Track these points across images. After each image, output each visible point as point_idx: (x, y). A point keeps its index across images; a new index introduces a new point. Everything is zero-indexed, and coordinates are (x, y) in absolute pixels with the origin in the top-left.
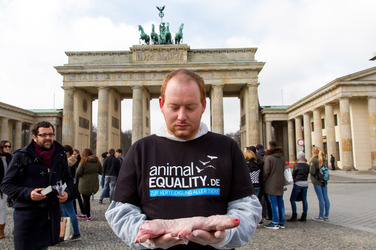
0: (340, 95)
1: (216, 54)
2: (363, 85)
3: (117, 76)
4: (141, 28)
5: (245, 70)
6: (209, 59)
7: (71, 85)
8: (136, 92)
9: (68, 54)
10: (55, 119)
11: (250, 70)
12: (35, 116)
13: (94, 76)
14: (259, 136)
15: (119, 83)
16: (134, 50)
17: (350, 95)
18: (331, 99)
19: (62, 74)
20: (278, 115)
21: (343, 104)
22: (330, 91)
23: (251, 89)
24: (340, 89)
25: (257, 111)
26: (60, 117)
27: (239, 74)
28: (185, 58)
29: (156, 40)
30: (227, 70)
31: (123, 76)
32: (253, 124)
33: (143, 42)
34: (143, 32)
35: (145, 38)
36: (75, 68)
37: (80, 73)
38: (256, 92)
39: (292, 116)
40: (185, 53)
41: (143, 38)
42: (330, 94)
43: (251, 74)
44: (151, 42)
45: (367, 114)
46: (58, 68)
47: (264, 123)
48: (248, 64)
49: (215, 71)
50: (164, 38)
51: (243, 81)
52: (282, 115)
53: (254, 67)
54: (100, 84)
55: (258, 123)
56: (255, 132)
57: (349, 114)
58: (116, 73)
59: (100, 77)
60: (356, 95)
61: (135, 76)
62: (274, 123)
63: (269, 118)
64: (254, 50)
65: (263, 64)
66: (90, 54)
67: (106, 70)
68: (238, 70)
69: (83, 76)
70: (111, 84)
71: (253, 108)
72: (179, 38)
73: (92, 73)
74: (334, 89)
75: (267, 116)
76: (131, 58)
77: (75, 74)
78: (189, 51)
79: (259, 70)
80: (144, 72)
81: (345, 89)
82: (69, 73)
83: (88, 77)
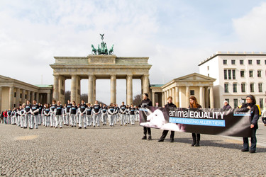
0: (176, 85)
4: (92, 46)
5: (143, 69)
7: (58, 74)
8: (90, 77)
9: (55, 58)
10: (49, 90)
11: (145, 68)
12: (40, 89)
13: (69, 70)
15: (82, 73)
16: (89, 57)
17: (179, 85)
18: (174, 87)
19: (53, 68)
20: (158, 90)
21: (177, 89)
23: (145, 77)
24: (176, 83)
26: (52, 89)
27: (140, 70)
28: (114, 61)
30: (134, 68)
31: (84, 70)
33: (93, 53)
34: (93, 48)
35: (95, 51)
36: (60, 65)
37: (62, 68)
38: (148, 78)
39: (163, 90)
40: (115, 59)
41: (93, 51)
42: (173, 84)
43: (145, 70)
44: (97, 53)
46: (51, 65)
47: (151, 93)
48: (143, 65)
49: (129, 68)
51: (142, 74)
52: (160, 90)
53: (147, 67)
54: (72, 74)
58: (80, 68)
59: (72, 70)
60: (181, 85)
61: (90, 70)
62: (156, 93)
63: (154, 91)
64: (147, 58)
65: (151, 66)
66: (66, 58)
67: (75, 67)
68: (139, 68)
69: (64, 70)
70: (78, 74)
71: (146, 86)
72: (111, 51)
73: (68, 68)
76: (87, 61)
77: (59, 68)
79: (149, 69)
80: (94, 68)
82: (57, 68)
83: (66, 70)
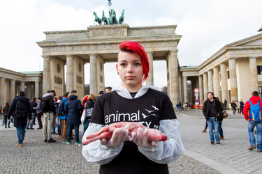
0: (229, 57)
1: (147, 30)
2: (246, 49)
3: (79, 47)
4: (95, 14)
5: (168, 41)
6: (142, 34)
7: (48, 54)
8: (92, 58)
9: (46, 33)
10: (38, 78)
11: (172, 41)
12: (24, 76)
13: (63, 48)
14: (178, 87)
15: (80, 52)
16: (91, 29)
17: (236, 56)
18: (224, 60)
19: (42, 47)
20: (191, 72)
21: (231, 63)
22: (223, 54)
23: (172, 54)
24: (229, 52)
25: (177, 70)
26: (41, 76)
27: (163, 44)
28: (126, 33)
29: (106, 21)
30: (155, 41)
31: (83, 47)
32: (174, 79)
33: (97, 23)
34: (96, 16)
35: (98, 21)
36: (50, 42)
37: (54, 46)
38: (176, 56)
39: (201, 72)
40: (126, 30)
41: (96, 20)
42: (223, 56)
43: (172, 44)
45: (249, 70)
46: (38, 43)
47: (182, 78)
48: (169, 37)
49: (147, 42)
50: (111, 20)
51: (167, 49)
52: (195, 72)
53: (174, 39)
54: (67, 53)
55: (177, 78)
56: (175, 84)
57: (235, 70)
58: (78, 45)
59: (68, 49)
60: (240, 56)
61: (91, 47)
62: (189, 78)
63: (185, 75)
64: (175, 27)
65: (181, 36)
66: (60, 33)
67: (71, 44)
68: (163, 41)
69: (55, 48)
70: (75, 53)
71: (174, 67)
72: (122, 20)
73: (62, 46)
74: (225, 52)
75: (184, 73)
76: (88, 35)
77: (50, 46)
78: (129, 29)
79: (178, 41)
80: (97, 44)
81: (232, 52)
82: (46, 46)
83: (59, 48)
